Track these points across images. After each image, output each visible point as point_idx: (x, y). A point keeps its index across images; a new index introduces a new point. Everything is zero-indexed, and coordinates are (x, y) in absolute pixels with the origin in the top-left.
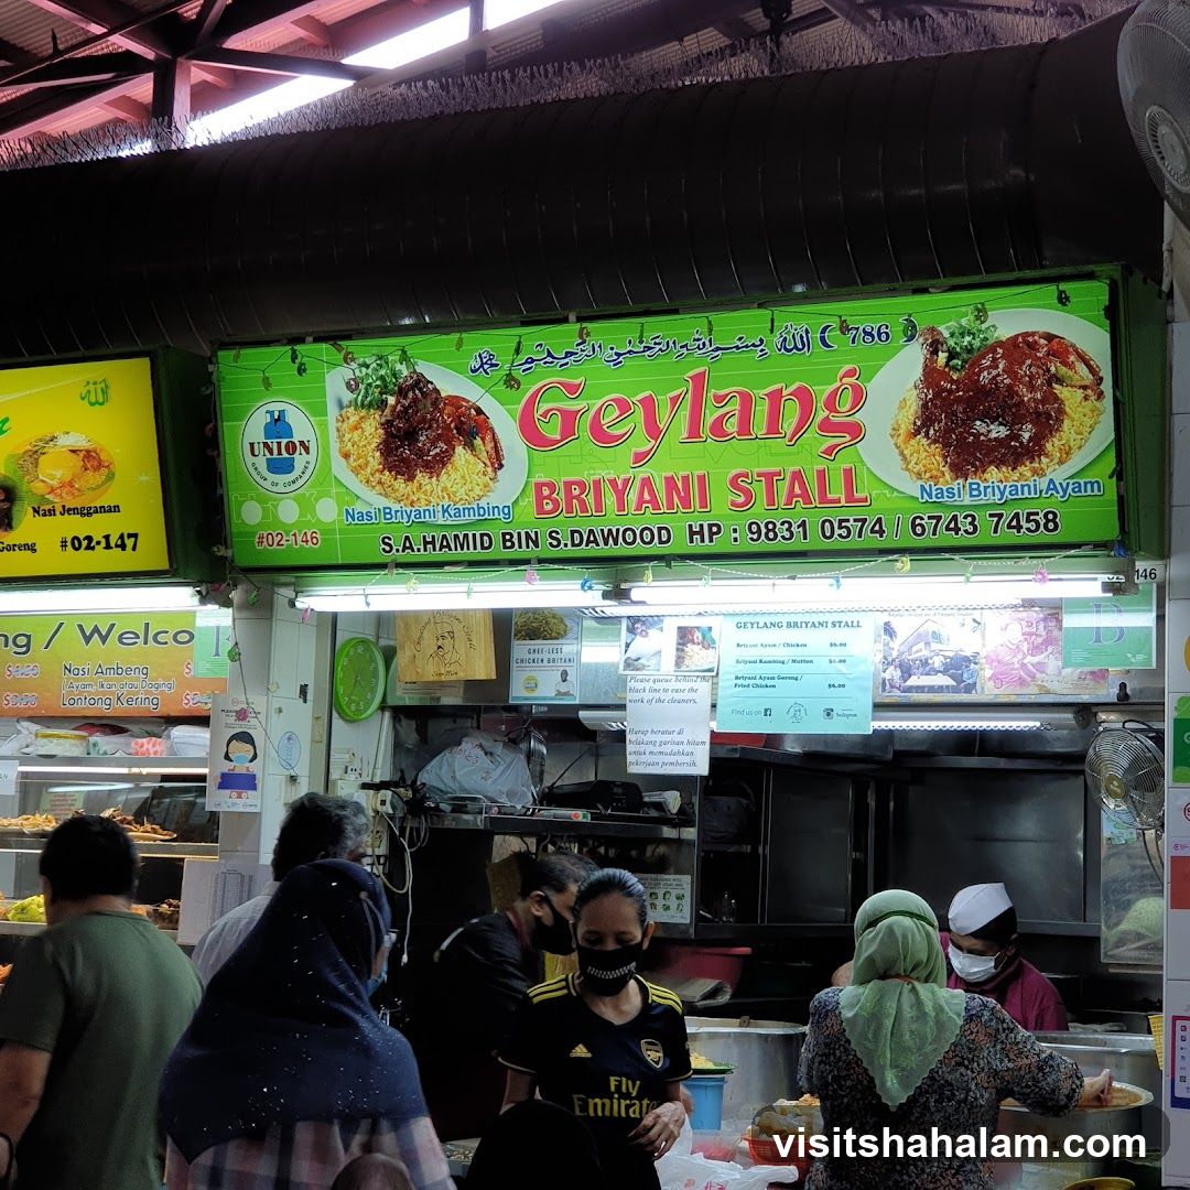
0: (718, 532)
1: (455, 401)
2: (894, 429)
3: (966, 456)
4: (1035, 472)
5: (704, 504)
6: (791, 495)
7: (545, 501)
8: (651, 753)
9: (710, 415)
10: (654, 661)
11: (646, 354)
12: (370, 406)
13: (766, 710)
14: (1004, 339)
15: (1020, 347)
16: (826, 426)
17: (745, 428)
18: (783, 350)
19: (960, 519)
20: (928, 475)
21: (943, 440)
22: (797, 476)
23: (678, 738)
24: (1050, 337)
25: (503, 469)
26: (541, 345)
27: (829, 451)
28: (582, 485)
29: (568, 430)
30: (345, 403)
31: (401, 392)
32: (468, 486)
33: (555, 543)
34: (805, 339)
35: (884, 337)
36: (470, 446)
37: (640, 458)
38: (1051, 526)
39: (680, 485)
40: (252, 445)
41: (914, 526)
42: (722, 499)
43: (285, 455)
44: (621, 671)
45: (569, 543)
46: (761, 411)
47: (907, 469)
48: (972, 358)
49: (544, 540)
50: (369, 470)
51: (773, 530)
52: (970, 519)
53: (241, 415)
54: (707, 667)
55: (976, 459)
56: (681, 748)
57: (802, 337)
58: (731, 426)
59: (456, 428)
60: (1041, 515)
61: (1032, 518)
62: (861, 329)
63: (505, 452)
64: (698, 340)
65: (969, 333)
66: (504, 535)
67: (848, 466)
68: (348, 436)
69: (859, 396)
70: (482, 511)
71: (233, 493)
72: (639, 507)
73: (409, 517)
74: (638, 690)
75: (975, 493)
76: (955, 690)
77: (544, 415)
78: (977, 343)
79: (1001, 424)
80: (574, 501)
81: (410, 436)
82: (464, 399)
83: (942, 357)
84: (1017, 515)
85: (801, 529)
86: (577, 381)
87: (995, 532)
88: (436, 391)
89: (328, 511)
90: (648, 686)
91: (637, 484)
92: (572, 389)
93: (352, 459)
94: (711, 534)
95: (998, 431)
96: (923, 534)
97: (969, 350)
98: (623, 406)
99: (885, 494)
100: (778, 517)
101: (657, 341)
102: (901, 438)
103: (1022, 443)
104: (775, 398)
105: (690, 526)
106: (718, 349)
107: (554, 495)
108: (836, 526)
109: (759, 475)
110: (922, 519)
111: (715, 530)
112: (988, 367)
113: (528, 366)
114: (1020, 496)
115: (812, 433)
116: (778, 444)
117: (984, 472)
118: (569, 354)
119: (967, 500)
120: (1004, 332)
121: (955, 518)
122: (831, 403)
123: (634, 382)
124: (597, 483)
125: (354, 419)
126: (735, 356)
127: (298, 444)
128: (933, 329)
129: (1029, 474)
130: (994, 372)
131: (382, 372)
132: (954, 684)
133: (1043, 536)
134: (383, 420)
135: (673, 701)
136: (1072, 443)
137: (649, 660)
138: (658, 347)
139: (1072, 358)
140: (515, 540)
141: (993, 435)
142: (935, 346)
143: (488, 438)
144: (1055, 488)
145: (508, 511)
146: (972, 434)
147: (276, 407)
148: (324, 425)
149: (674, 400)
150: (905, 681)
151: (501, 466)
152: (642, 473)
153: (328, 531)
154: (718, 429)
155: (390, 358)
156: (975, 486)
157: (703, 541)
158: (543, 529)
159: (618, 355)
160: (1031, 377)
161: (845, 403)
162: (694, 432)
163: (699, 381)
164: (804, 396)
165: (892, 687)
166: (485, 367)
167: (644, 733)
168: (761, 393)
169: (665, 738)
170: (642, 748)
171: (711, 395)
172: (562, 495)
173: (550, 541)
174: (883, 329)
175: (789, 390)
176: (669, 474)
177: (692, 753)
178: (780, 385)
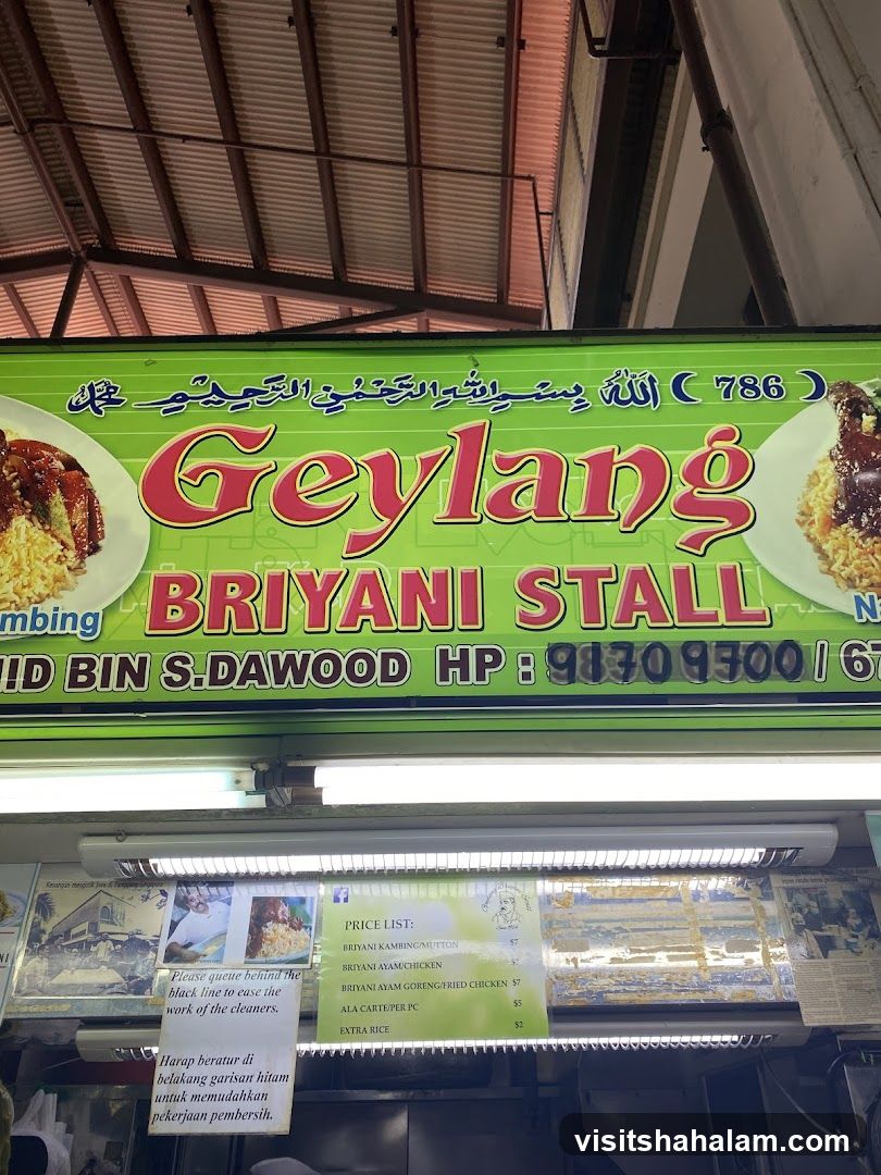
0: (495, 663)
1: (30, 451)
2: (803, 514)
5: (471, 615)
6: (628, 606)
7: (170, 608)
8: (195, 1097)
9: (490, 484)
10: (212, 948)
11: (385, 398)
16: (687, 506)
17: (549, 506)
18: (613, 402)
20: (866, 582)
23: (239, 1069)
25: (98, 554)
26: (203, 378)
27: (695, 541)
28: (247, 583)
29: (237, 490)
32: (23, 579)
33: (177, 678)
34: (649, 389)
35: (774, 391)
36: (41, 515)
37: (360, 545)
39: (429, 587)
41: (849, 660)
42: (502, 614)
45: (206, 679)
46: (577, 485)
47: (830, 573)
49: (156, 673)
51: (597, 662)
54: (295, 957)
56: (246, 1087)
57: (643, 386)
58: (526, 502)
59: (22, 488)
62: (737, 380)
63: (108, 528)
64: (474, 384)
66: (76, 662)
67: (728, 564)
69: (741, 468)
70: (40, 622)
72: (350, 619)
74: (184, 992)
77: (193, 474)
80: (228, 608)
82: (44, 446)
83: (869, 421)
85: (648, 661)
86: (262, 430)
90: (200, 986)
91: (351, 585)
92: (249, 441)
94: (482, 667)
98: (339, 469)
99: (795, 609)
100: (606, 640)
101: (405, 382)
102: (817, 525)
104: (601, 467)
105: (444, 653)
106: (505, 397)
107: (192, 598)
109: (572, 574)
110: (862, 649)
111: (490, 658)
113: (176, 405)
115: (663, 517)
116: (607, 531)
118: (247, 393)
122: (695, 472)
123: (361, 435)
124: (276, 582)
126: (534, 407)
128: (848, 386)
135: (240, 1009)
137: (205, 946)
138: (405, 391)
140: (98, 672)
142: (855, 407)
143: (80, 506)
145: (92, 624)
149: (428, 464)
151: (95, 549)
154: (502, 506)
157: (465, 677)
158: (158, 653)
159: (337, 398)
161: (720, 473)
162: (461, 506)
163: (472, 440)
164: (650, 464)
166: (97, 403)
167: (187, 1063)
168: (578, 457)
169: (225, 1070)
170: (180, 1089)
171: (491, 458)
172: (206, 597)
173: (168, 674)
174: (772, 382)
175: (625, 454)
176: (412, 569)
177: (265, 1096)
178: (607, 448)
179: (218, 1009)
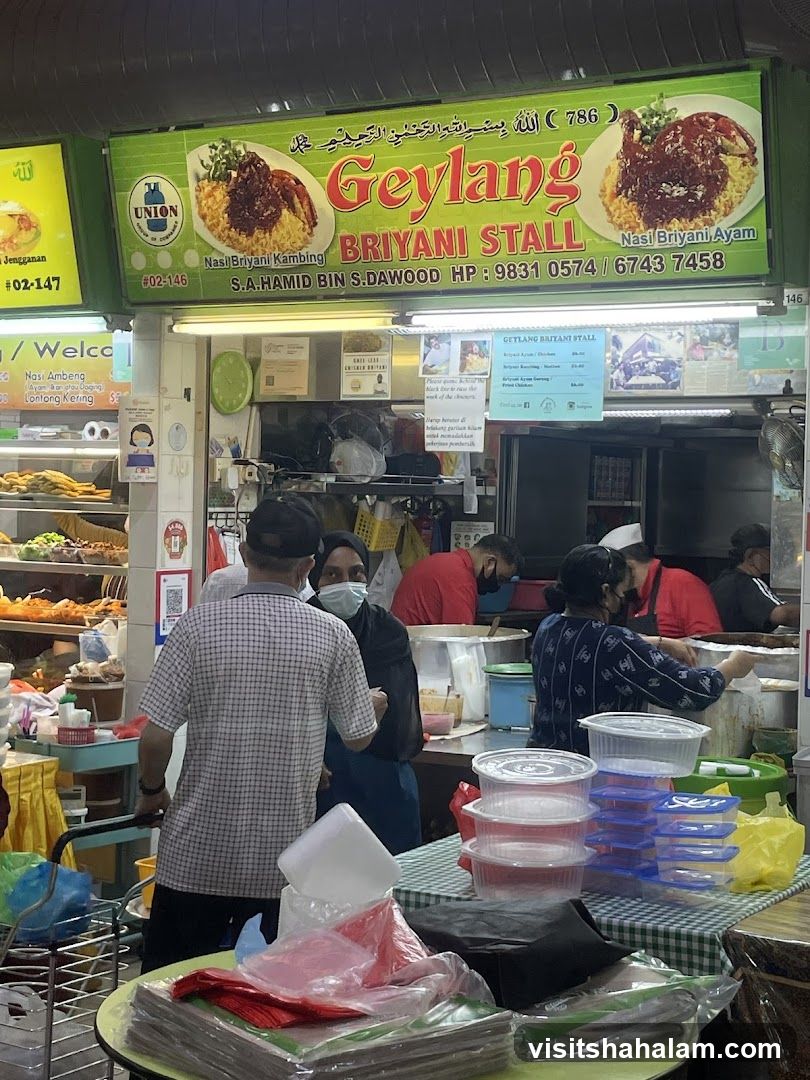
0: (474, 272)
1: (281, 175)
2: (602, 191)
3: (657, 211)
4: (706, 223)
5: (463, 251)
6: (526, 244)
7: (348, 250)
8: (442, 436)
9: (466, 183)
10: (444, 368)
11: (418, 135)
12: (219, 178)
13: (525, 404)
14: (682, 119)
15: (694, 125)
16: (552, 190)
17: (492, 192)
18: (519, 131)
19: (651, 259)
20: (627, 226)
21: (637, 198)
22: (531, 229)
23: (461, 425)
24: (717, 117)
25: (317, 226)
26: (340, 130)
27: (554, 209)
28: (374, 237)
29: (363, 195)
30: (201, 177)
31: (241, 168)
32: (292, 240)
33: (356, 282)
34: (535, 122)
35: (593, 119)
36: (292, 208)
37: (416, 216)
38: (718, 264)
39: (445, 237)
40: (136, 209)
41: (617, 266)
42: (476, 246)
43: (160, 217)
44: (421, 375)
45: (366, 282)
46: (503, 178)
47: (612, 222)
48: (658, 134)
49: (348, 280)
50: (220, 228)
51: (514, 271)
52: (658, 260)
53: (128, 186)
54: (482, 372)
55: (663, 213)
56: (464, 432)
57: (532, 120)
58: (482, 191)
59: (281, 194)
60: (711, 255)
61: (705, 258)
62: (576, 113)
63: (318, 213)
64: (456, 124)
65: (657, 115)
66: (319, 276)
67: (568, 220)
68: (204, 202)
69: (575, 165)
70: (302, 259)
71: (125, 248)
72: (416, 254)
73: (250, 263)
74: (433, 388)
75: (662, 239)
76: (664, 387)
77: (346, 184)
78: (662, 122)
79: (681, 186)
80: (370, 250)
81: (250, 200)
82: (286, 172)
83: (637, 133)
84: (693, 256)
85: (534, 270)
86: (369, 157)
87: (678, 269)
88: (266, 167)
89: (192, 259)
90: (440, 386)
91: (414, 236)
92: (365, 163)
93: (208, 218)
94: (469, 274)
95: (679, 191)
96: (624, 271)
97: (657, 128)
98: (403, 176)
99: (596, 242)
100: (517, 260)
101: (426, 125)
102: (608, 197)
103: (696, 200)
104: (514, 168)
105: (454, 268)
106: (470, 131)
107: (355, 246)
108: (560, 266)
109: (503, 228)
110: (623, 260)
111: (471, 270)
112: (672, 141)
113: (332, 146)
114: (695, 241)
115: (541, 196)
116: (516, 204)
117: (669, 223)
118: (361, 137)
119: (656, 245)
120: (683, 114)
121: (648, 258)
122: (555, 171)
123: (410, 156)
124: (385, 236)
125: (208, 189)
126: (483, 136)
127: (169, 208)
128: (629, 112)
129: (701, 224)
130: (676, 145)
131: (227, 152)
132: (664, 382)
133: (712, 272)
134: (229, 189)
135: (458, 397)
136: (734, 200)
137: (440, 366)
138: (427, 130)
139: (733, 133)
140: (328, 280)
141: (676, 194)
142: (631, 125)
143: (305, 203)
144: (721, 235)
145: (322, 258)
146: (660, 194)
147: (152, 180)
148: (186, 194)
149: (440, 171)
150: (628, 380)
151: (315, 224)
152: (419, 227)
153: (192, 273)
155: (232, 141)
156: (662, 234)
157: (462, 279)
158: (347, 273)
159: (398, 136)
160: (703, 148)
161: (565, 171)
162: (455, 194)
163: (457, 156)
164: (535, 166)
165: (618, 385)
166: (301, 147)
167: (438, 421)
168: (503, 164)
169: (453, 425)
170: (436, 432)
171: (466, 166)
172: (361, 245)
173: (353, 280)
174: (593, 113)
175: (524, 162)
176: (437, 228)
177: (472, 436)
178: (517, 158)
179: (449, 397)
